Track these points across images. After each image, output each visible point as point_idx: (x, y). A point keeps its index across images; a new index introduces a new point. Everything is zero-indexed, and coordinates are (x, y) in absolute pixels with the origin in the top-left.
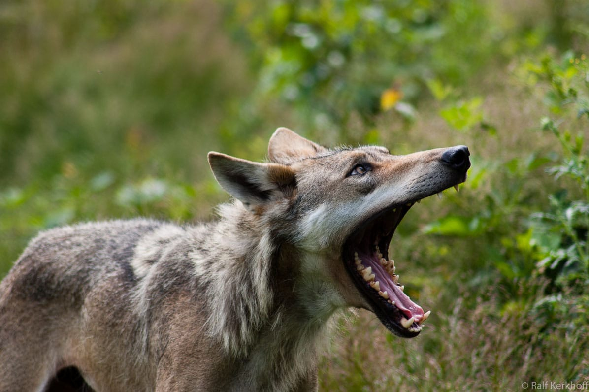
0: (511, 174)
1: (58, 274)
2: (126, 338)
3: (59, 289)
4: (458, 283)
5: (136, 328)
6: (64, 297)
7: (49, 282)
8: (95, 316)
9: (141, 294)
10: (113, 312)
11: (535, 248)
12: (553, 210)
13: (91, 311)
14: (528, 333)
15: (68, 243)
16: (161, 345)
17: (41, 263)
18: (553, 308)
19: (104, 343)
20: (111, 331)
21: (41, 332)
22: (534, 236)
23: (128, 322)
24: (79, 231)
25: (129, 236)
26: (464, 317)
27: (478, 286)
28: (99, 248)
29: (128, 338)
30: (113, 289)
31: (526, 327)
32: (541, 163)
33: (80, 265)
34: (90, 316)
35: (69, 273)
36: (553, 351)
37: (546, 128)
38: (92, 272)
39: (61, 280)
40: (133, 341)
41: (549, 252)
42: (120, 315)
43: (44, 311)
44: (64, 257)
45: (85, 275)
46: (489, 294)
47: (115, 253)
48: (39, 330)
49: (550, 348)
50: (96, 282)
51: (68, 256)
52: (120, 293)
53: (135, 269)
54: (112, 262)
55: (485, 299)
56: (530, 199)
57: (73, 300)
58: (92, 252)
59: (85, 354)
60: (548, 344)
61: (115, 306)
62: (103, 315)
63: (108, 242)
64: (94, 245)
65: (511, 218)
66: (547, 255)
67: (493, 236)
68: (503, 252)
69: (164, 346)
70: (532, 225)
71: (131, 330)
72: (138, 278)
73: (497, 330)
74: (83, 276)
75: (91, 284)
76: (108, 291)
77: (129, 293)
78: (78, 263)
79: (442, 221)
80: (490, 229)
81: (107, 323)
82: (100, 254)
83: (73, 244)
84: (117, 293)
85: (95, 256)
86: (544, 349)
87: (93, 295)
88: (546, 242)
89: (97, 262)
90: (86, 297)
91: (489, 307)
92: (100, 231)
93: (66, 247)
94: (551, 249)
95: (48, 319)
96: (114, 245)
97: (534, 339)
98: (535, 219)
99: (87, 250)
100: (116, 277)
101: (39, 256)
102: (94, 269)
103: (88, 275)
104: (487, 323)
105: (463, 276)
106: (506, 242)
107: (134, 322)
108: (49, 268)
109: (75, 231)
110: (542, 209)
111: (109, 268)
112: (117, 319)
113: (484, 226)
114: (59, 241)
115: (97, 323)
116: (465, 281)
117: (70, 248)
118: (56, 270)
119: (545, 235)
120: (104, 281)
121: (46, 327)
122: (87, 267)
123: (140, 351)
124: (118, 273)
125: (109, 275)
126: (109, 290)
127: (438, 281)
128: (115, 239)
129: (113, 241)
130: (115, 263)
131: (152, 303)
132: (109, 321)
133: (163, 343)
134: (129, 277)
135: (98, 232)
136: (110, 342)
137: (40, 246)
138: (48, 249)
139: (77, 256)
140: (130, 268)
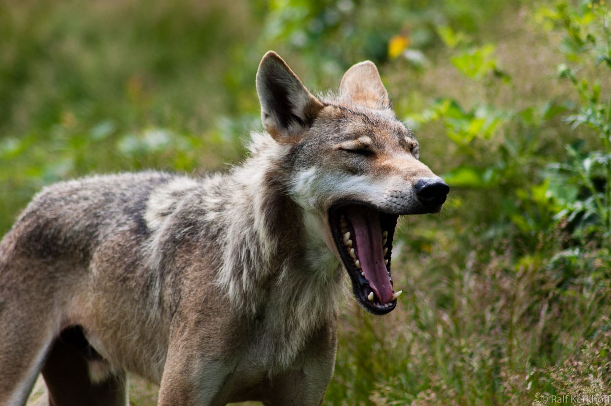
0: (526, 124)
1: (64, 230)
2: (137, 293)
3: (66, 245)
4: (471, 236)
5: (149, 282)
6: (72, 253)
7: (55, 238)
8: (104, 271)
9: (153, 247)
10: (124, 267)
11: (551, 201)
12: (571, 161)
13: (100, 266)
14: (544, 288)
15: (75, 197)
16: (174, 300)
17: (47, 218)
18: (570, 262)
19: (114, 298)
20: (122, 286)
21: (46, 290)
22: (550, 188)
23: (139, 276)
24: (86, 184)
25: (140, 189)
26: (478, 271)
27: (491, 240)
28: (109, 201)
29: (139, 293)
30: (125, 243)
31: (543, 282)
32: (557, 112)
33: (88, 220)
34: (100, 271)
35: (77, 228)
36: (570, 307)
37: (563, 75)
38: (101, 226)
39: (68, 235)
40: (145, 295)
41: (566, 205)
42: (131, 269)
43: (51, 268)
44: (71, 211)
45: (94, 229)
46: (503, 248)
47: (126, 207)
48: (44, 288)
49: (567, 304)
50: (105, 237)
51: (75, 210)
52: (132, 247)
53: (148, 222)
54: (124, 215)
55: (500, 252)
56: (546, 150)
57: (82, 255)
58: (101, 206)
59: (92, 311)
60: (565, 300)
61: (126, 259)
62: (114, 270)
63: (118, 195)
64: (103, 198)
65: (526, 169)
66: (564, 207)
67: (508, 187)
68: (517, 204)
69: (177, 301)
70: (548, 177)
71: (142, 285)
72: (151, 230)
73: (512, 284)
74: (91, 230)
75: (100, 238)
76: (119, 245)
77: (141, 246)
78: (86, 217)
79: (455, 172)
80: (504, 181)
81: (118, 278)
82: (110, 208)
83: (80, 198)
84: (129, 247)
85: (104, 209)
86: (561, 304)
87: (103, 249)
88: (562, 194)
89: (107, 215)
90: (94, 252)
91: (503, 261)
92: (108, 184)
93: (73, 202)
94: (568, 201)
95: (54, 277)
96: (125, 198)
97: (551, 295)
98: (551, 170)
99: (96, 204)
100: (128, 230)
101: (44, 211)
102: (103, 222)
103: (97, 230)
104: (501, 278)
105: (476, 229)
106: (521, 194)
107: (146, 276)
108: (55, 224)
109: (82, 185)
110: (558, 159)
111: (120, 222)
112: (128, 273)
113: (498, 177)
114: (64, 195)
115: (108, 278)
116: (477, 234)
117: (77, 202)
118: (62, 226)
119: (561, 186)
120: (116, 234)
121: (51, 284)
122: (95, 222)
123: (152, 307)
124: (129, 226)
125: (120, 229)
126: (121, 243)
127: (451, 234)
128: (125, 192)
129: (123, 194)
130: (126, 216)
131: (165, 255)
132: (120, 276)
133: (176, 298)
134: (142, 230)
135: (107, 186)
136: (120, 297)
137: (45, 201)
138: (53, 204)
139: (85, 210)
140: (143, 221)
